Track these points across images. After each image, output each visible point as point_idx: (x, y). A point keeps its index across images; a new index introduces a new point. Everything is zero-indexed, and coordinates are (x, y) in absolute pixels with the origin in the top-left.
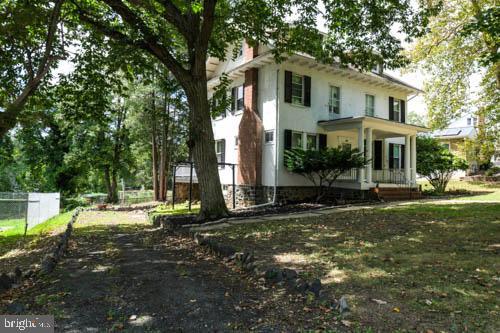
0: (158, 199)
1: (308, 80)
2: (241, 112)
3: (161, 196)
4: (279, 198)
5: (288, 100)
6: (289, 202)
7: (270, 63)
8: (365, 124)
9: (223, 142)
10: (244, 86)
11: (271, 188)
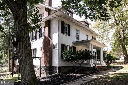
0: (10, 71)
1: (69, 26)
2: (43, 38)
3: (11, 70)
4: (59, 71)
5: (63, 32)
6: (64, 73)
7: (55, 18)
8: (91, 43)
9: (35, 50)
10: (44, 27)
11: (56, 67)
